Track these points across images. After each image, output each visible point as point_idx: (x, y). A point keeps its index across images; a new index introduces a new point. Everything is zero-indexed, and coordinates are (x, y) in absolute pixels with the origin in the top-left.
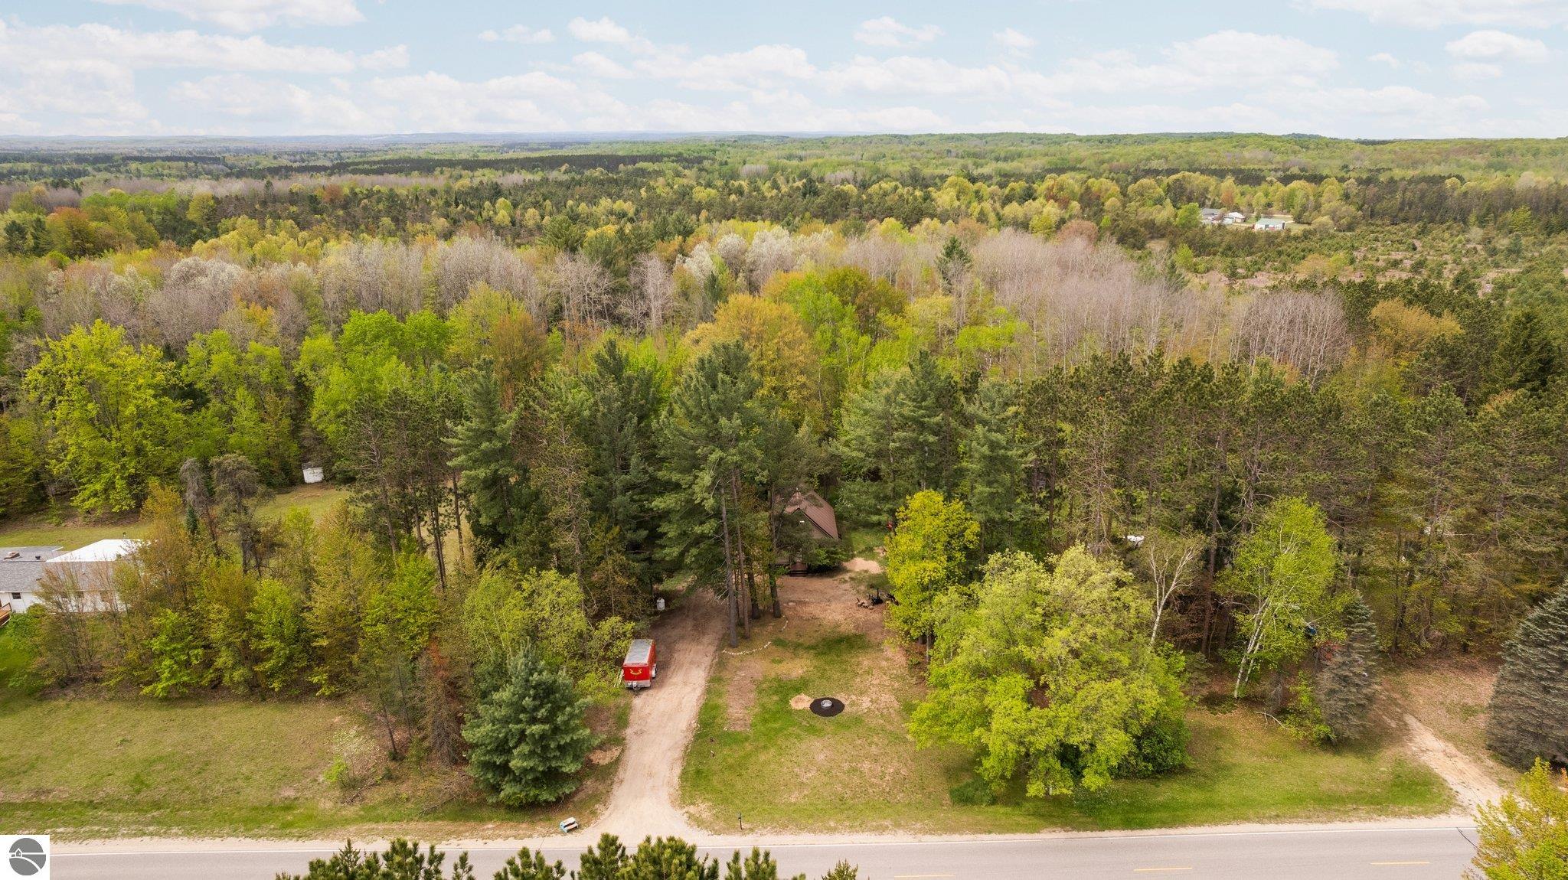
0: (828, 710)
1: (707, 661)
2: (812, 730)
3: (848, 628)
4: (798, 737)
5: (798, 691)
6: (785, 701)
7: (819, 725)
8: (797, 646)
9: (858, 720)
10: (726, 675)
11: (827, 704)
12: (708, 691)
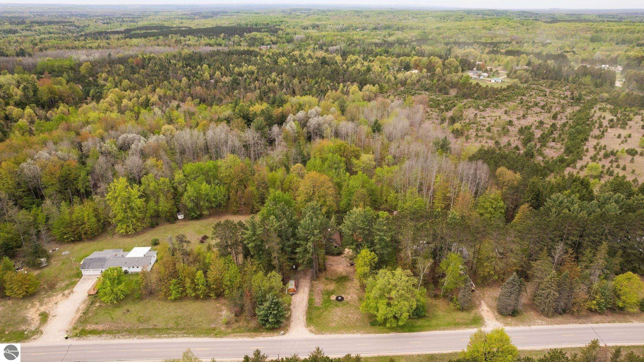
0: (340, 299)
1: (308, 285)
2: (336, 306)
3: (344, 274)
4: (333, 308)
5: (332, 294)
6: (329, 297)
7: (338, 304)
8: (331, 280)
9: (348, 303)
10: (314, 289)
11: (340, 298)
12: (310, 294)
